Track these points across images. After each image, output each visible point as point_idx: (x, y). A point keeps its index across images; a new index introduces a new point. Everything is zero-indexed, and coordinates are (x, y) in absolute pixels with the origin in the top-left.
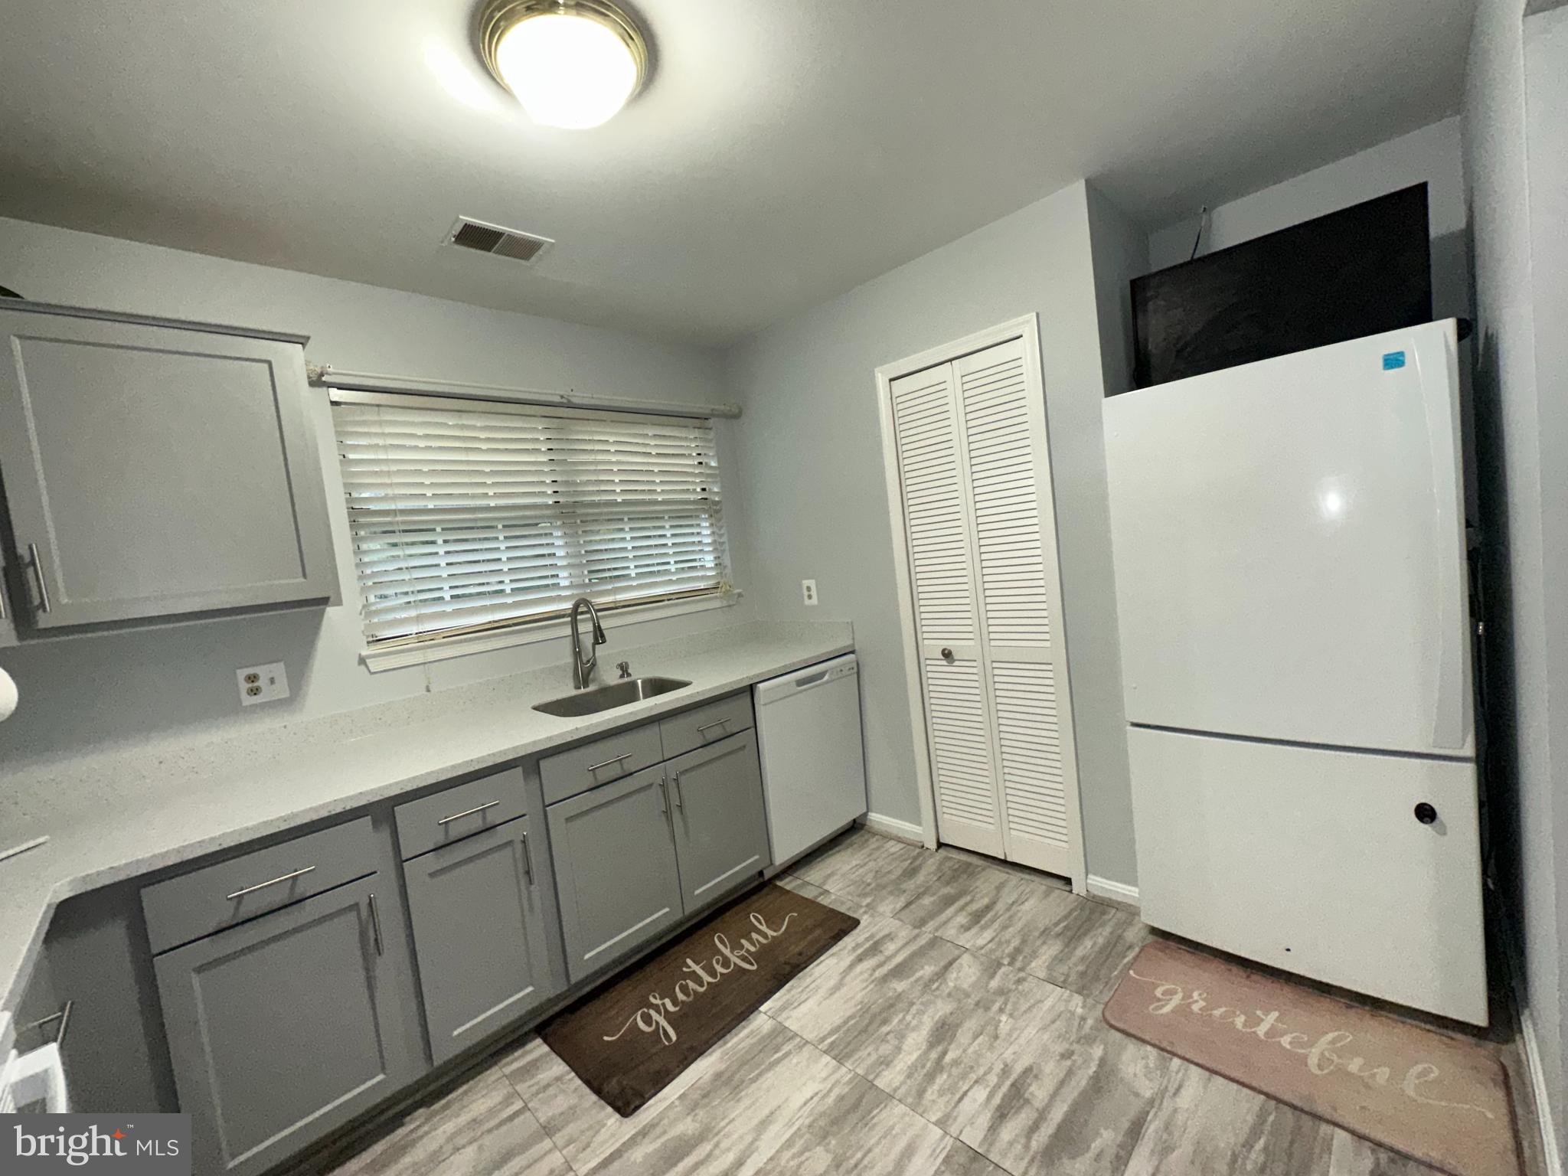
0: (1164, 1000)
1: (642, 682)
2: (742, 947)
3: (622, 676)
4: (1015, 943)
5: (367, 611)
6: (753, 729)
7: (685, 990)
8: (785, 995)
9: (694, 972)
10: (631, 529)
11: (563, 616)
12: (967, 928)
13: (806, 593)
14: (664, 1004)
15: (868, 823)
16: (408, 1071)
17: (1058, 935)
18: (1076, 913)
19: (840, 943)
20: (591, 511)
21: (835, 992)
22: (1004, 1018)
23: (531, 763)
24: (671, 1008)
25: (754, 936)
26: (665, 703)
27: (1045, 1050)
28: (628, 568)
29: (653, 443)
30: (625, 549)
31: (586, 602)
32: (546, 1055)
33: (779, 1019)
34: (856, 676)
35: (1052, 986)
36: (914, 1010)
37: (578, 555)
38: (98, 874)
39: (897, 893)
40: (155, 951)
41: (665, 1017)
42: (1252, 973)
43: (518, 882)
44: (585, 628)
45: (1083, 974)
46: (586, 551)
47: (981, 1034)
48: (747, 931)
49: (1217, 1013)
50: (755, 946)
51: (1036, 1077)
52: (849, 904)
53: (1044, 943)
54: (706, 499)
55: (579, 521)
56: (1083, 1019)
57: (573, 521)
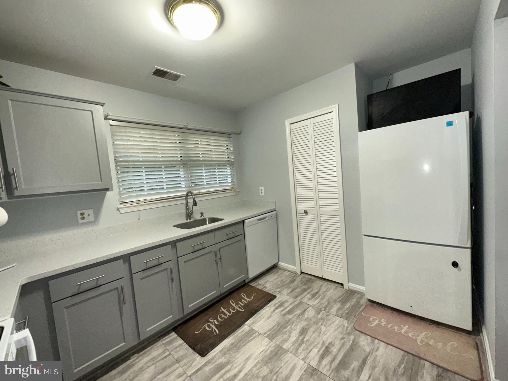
0: (373, 322)
1: (208, 219)
2: (239, 304)
3: (201, 217)
4: (326, 303)
5: (120, 193)
6: (244, 234)
7: (221, 317)
8: (253, 319)
9: (224, 312)
10: (205, 169)
11: (183, 197)
12: (310, 299)
13: (260, 191)
14: (214, 322)
15: (278, 266)
16: (133, 342)
17: (339, 301)
18: (345, 295)
19: (270, 303)
20: (192, 163)
21: (269, 319)
22: (323, 327)
23: (174, 243)
24: (216, 323)
25: (243, 300)
26: (216, 225)
27: (335, 337)
28: (204, 182)
29: (212, 141)
30: (203, 176)
31: (191, 192)
32: (176, 337)
33: (251, 327)
34: (276, 218)
35: (337, 317)
36: (294, 324)
37: (188, 177)
38: (35, 276)
39: (288, 287)
40: (52, 301)
41: (215, 326)
42: (400, 314)
43: (169, 282)
44: (190, 201)
45: (347, 314)
46: (190, 176)
47: (315, 332)
48: (241, 299)
49: (389, 326)
50: (243, 304)
51: (333, 345)
52: (273, 291)
53: (335, 304)
54: (229, 160)
55: (188, 166)
56: (347, 327)
57: (186, 166)
